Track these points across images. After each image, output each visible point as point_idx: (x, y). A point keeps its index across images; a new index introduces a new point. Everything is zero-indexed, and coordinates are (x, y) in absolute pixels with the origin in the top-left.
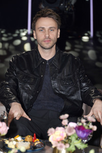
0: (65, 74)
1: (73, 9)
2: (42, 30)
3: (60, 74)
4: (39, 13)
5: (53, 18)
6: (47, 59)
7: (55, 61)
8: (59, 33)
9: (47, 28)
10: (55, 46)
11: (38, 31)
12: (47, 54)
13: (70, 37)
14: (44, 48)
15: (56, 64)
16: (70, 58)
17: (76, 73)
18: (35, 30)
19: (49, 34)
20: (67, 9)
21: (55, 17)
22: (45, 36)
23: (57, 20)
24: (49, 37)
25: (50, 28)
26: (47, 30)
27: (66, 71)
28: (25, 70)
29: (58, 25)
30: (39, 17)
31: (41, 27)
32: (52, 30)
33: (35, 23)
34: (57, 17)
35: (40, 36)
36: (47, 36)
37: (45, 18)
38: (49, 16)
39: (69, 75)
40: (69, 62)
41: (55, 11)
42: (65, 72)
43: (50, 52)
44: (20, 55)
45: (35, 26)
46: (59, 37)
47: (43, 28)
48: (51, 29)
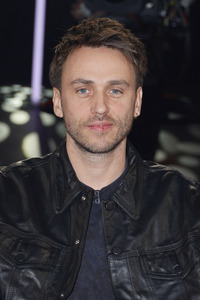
0: (156, 240)
1: (185, 24)
2: (83, 90)
3: (140, 237)
4: (75, 32)
5: (121, 50)
6: (97, 186)
7: (123, 193)
8: (139, 103)
9: (100, 83)
10: (124, 143)
11: (69, 94)
12: (98, 171)
13: (172, 116)
14: (88, 150)
15: (127, 202)
16: (173, 186)
17: (190, 237)
18: (59, 88)
19: (106, 104)
20: (166, 22)
21: (128, 46)
22: (94, 109)
23: (137, 56)
24: (106, 115)
25: (113, 83)
26: (100, 89)
27: (159, 227)
28: (22, 220)
29: (139, 74)
30: (77, 44)
31: (80, 80)
32: (116, 91)
33: (60, 65)
34: (136, 46)
35: (76, 108)
36: (101, 110)
37: (97, 49)
38: (110, 42)
39: (167, 242)
40: (169, 199)
41: (128, 26)
42: (156, 230)
43: (108, 164)
44: (7, 172)
45: (59, 74)
46: (138, 112)
47: (88, 83)
48: (114, 87)
